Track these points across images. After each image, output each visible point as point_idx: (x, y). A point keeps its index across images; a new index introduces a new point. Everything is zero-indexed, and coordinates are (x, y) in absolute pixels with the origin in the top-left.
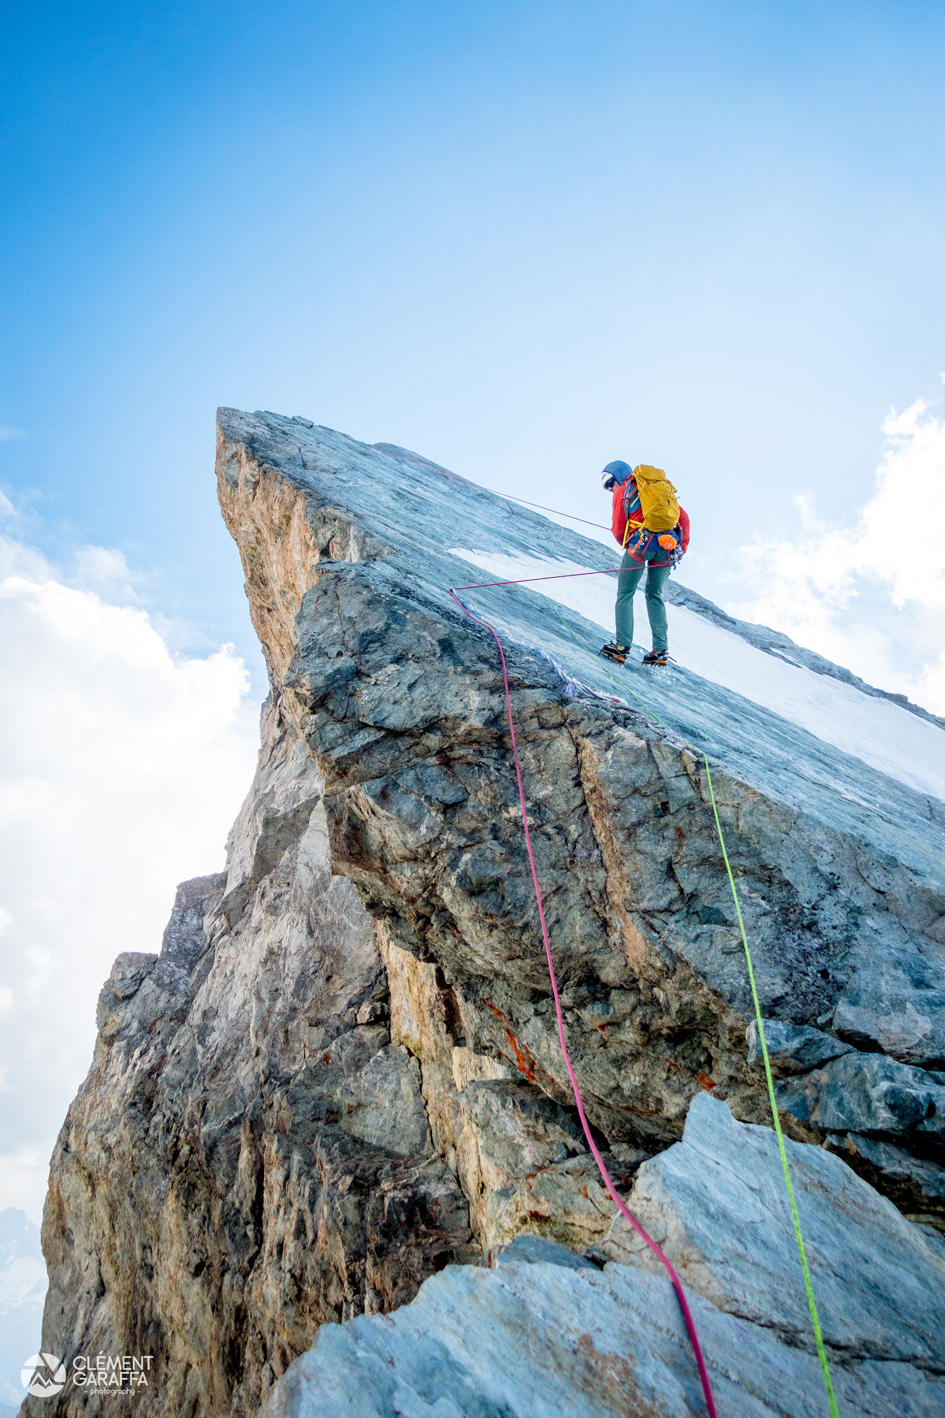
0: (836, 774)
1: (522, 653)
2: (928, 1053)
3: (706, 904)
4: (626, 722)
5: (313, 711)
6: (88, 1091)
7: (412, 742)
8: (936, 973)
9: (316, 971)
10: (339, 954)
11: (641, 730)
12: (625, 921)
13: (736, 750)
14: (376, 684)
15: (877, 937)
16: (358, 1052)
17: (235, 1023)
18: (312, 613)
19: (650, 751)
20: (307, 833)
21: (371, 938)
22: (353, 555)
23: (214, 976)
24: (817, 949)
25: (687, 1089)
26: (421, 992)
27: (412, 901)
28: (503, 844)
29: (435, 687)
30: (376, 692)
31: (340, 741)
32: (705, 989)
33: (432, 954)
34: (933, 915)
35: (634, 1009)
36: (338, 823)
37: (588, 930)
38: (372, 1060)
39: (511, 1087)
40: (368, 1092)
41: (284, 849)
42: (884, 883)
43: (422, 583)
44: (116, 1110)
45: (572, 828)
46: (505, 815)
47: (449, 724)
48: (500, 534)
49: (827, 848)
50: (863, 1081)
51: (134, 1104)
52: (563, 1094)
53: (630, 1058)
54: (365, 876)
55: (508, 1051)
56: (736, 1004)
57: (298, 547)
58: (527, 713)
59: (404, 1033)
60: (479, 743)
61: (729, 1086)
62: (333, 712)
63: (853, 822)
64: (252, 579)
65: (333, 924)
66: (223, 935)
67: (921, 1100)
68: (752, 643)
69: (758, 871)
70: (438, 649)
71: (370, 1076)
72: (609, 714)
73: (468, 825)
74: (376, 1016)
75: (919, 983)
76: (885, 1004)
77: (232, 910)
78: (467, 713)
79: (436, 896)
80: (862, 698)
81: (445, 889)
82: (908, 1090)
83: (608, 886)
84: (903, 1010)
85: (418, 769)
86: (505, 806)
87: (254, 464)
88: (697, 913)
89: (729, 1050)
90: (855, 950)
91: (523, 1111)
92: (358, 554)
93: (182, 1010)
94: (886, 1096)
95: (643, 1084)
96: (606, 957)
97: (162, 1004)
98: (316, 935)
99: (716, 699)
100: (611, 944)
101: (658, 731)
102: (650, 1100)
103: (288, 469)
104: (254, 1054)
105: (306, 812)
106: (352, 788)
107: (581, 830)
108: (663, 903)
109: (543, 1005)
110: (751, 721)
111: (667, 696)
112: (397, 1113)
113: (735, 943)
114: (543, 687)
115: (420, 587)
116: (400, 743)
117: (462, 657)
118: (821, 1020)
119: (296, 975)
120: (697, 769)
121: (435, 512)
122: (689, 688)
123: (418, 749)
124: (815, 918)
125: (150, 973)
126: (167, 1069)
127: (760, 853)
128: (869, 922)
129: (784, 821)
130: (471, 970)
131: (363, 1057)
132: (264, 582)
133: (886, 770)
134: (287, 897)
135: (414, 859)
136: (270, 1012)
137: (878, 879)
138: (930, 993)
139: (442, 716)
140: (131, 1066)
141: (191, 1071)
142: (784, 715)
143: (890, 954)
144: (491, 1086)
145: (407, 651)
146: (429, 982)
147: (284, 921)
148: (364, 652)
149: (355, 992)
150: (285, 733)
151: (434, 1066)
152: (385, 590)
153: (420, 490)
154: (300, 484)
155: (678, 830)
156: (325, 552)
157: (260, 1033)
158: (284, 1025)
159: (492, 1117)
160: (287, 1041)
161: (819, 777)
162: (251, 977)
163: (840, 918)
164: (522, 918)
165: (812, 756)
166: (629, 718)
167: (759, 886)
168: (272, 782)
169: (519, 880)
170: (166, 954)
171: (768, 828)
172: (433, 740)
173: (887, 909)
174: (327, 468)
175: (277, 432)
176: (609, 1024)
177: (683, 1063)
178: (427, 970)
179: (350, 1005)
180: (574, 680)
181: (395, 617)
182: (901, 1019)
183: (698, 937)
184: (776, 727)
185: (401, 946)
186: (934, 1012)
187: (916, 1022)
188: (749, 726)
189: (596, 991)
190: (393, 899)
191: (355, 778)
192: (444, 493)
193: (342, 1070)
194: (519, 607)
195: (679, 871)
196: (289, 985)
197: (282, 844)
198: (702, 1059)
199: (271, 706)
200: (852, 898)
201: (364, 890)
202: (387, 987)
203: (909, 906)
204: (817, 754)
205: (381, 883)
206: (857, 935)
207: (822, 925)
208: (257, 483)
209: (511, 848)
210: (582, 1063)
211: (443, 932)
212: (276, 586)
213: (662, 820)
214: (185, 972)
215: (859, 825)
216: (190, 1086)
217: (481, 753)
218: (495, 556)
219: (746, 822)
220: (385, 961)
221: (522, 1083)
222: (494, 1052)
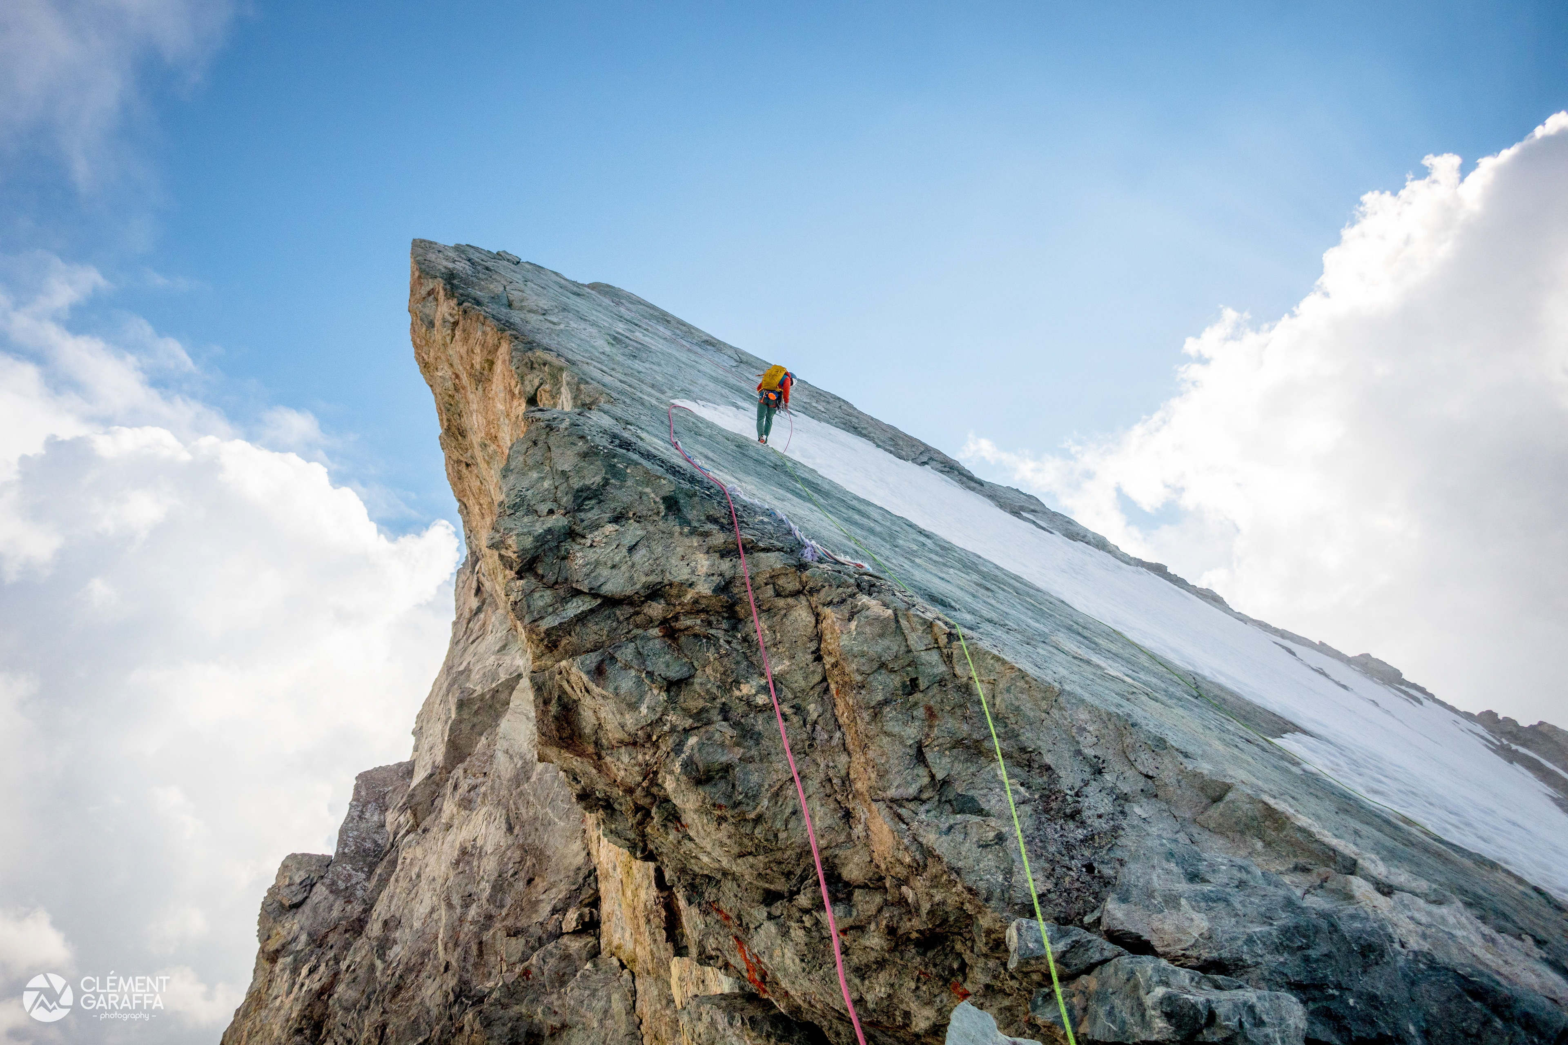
0: (1096, 648)
1: (756, 513)
2: (1205, 955)
3: (959, 791)
4: (871, 588)
5: (520, 575)
6: (246, 1015)
7: (632, 611)
8: (1211, 865)
9: (516, 873)
10: (542, 852)
11: (888, 598)
12: (870, 811)
13: (990, 621)
14: (591, 546)
15: (1146, 826)
16: (563, 965)
17: (421, 934)
18: (520, 466)
19: (897, 621)
20: (508, 716)
21: (579, 834)
22: (566, 402)
23: (397, 881)
24: (1081, 841)
25: (938, 1000)
26: (635, 895)
27: (630, 791)
28: (736, 725)
29: (659, 550)
30: (592, 556)
31: (550, 609)
32: (959, 887)
33: (651, 851)
34: (1205, 801)
35: (880, 910)
36: (546, 702)
37: (829, 822)
38: (578, 974)
39: (739, 1002)
40: (574, 1011)
41: (481, 734)
42: (1152, 767)
43: (644, 435)
44: (279, 1037)
45: (811, 707)
46: (737, 693)
47: (674, 592)
48: (727, 384)
49: (1091, 729)
50: (1136, 987)
51: (299, 1031)
52: (799, 1008)
53: (874, 967)
54: (576, 763)
55: (736, 960)
56: (993, 903)
57: (502, 395)
58: (761, 580)
59: (615, 943)
60: (707, 612)
61: (985, 996)
62: (543, 576)
63: (1118, 700)
64: (448, 430)
65: (536, 819)
66: (408, 832)
67: (1200, 1007)
68: (1001, 507)
69: (1016, 754)
70: (662, 507)
71: (576, 992)
72: (852, 581)
73: (695, 704)
74: (584, 924)
75: (1194, 877)
76: (1158, 900)
77: (419, 804)
78: (694, 579)
79: (658, 785)
80: (1119, 567)
81: (668, 777)
82: (1186, 996)
83: (852, 772)
84: (1177, 906)
85: (638, 642)
86: (737, 682)
87: (453, 303)
88: (949, 802)
89: (986, 956)
90: (1122, 841)
91: (753, 1029)
92: (571, 403)
93: (359, 920)
94: (1161, 1003)
95: (889, 996)
96: (849, 852)
97: (335, 913)
98: (516, 831)
99: (965, 566)
100: (854, 837)
101: (906, 599)
102: (897, 1013)
103: (492, 308)
104: (442, 970)
105: (507, 692)
106: (564, 663)
107: (820, 710)
108: (912, 791)
109: (778, 908)
110: (1004, 590)
111: (913, 562)
112: (607, 1035)
113: (992, 835)
114: (779, 550)
115: (642, 439)
116: (618, 612)
117: (689, 517)
118: (1088, 919)
119: (493, 878)
120: (950, 642)
121: (655, 360)
122: (937, 554)
123: (639, 619)
124: (1079, 806)
125: (322, 877)
126: (340, 989)
127: (1018, 735)
128: (1137, 810)
129: (1044, 699)
130: (696, 869)
131: (568, 970)
132: (463, 433)
133: (1147, 643)
134: (483, 789)
135: (633, 743)
136: (461, 920)
137: (1146, 762)
138: (1207, 888)
139: (666, 582)
140: (297, 986)
141: (369, 990)
142: (1039, 584)
143: (1162, 845)
144: (716, 1001)
145: (627, 509)
146: (645, 883)
147: (479, 816)
148: (579, 510)
149: (560, 896)
150: (483, 603)
151: (650, 980)
152: (603, 442)
153: (638, 335)
154: (505, 326)
155: (929, 709)
156: (532, 401)
157: (450, 945)
158: (478, 935)
159: (718, 1037)
160: (481, 953)
161: (1079, 651)
162: (440, 881)
163: (1105, 805)
164: (755, 809)
165: (1070, 629)
166: (874, 585)
167: (1017, 770)
168: (468, 658)
169: (751, 766)
170: (341, 856)
171: (1027, 707)
172: (656, 609)
173: (1156, 796)
174: (535, 308)
175: (479, 268)
176: (851, 928)
177: (934, 971)
178: (643, 870)
179: (555, 911)
180: (813, 542)
181: (612, 469)
182: (1175, 916)
183: (951, 828)
184: (1030, 596)
185: (615, 843)
186: (1211, 909)
187: (1192, 920)
188: (1001, 594)
189: (837, 891)
190: (608, 789)
191: (566, 652)
192: (665, 339)
193: (544, 986)
194: (751, 464)
195: (930, 756)
196: (486, 888)
197: (478, 729)
198: (955, 966)
199: (468, 573)
200: (1118, 784)
201: (575, 779)
202: (597, 890)
203: (1179, 792)
204: (1075, 626)
205: (594, 771)
206: (1124, 824)
207: (1086, 813)
208: (456, 324)
209: (743, 730)
210: (821, 972)
211: (665, 826)
212: (475, 439)
213: (911, 698)
214: (363, 876)
215: (1124, 703)
216: (367, 1008)
217: (710, 624)
218: (721, 408)
219: (1003, 700)
220: (595, 861)
221: (751, 998)
222: (720, 962)
